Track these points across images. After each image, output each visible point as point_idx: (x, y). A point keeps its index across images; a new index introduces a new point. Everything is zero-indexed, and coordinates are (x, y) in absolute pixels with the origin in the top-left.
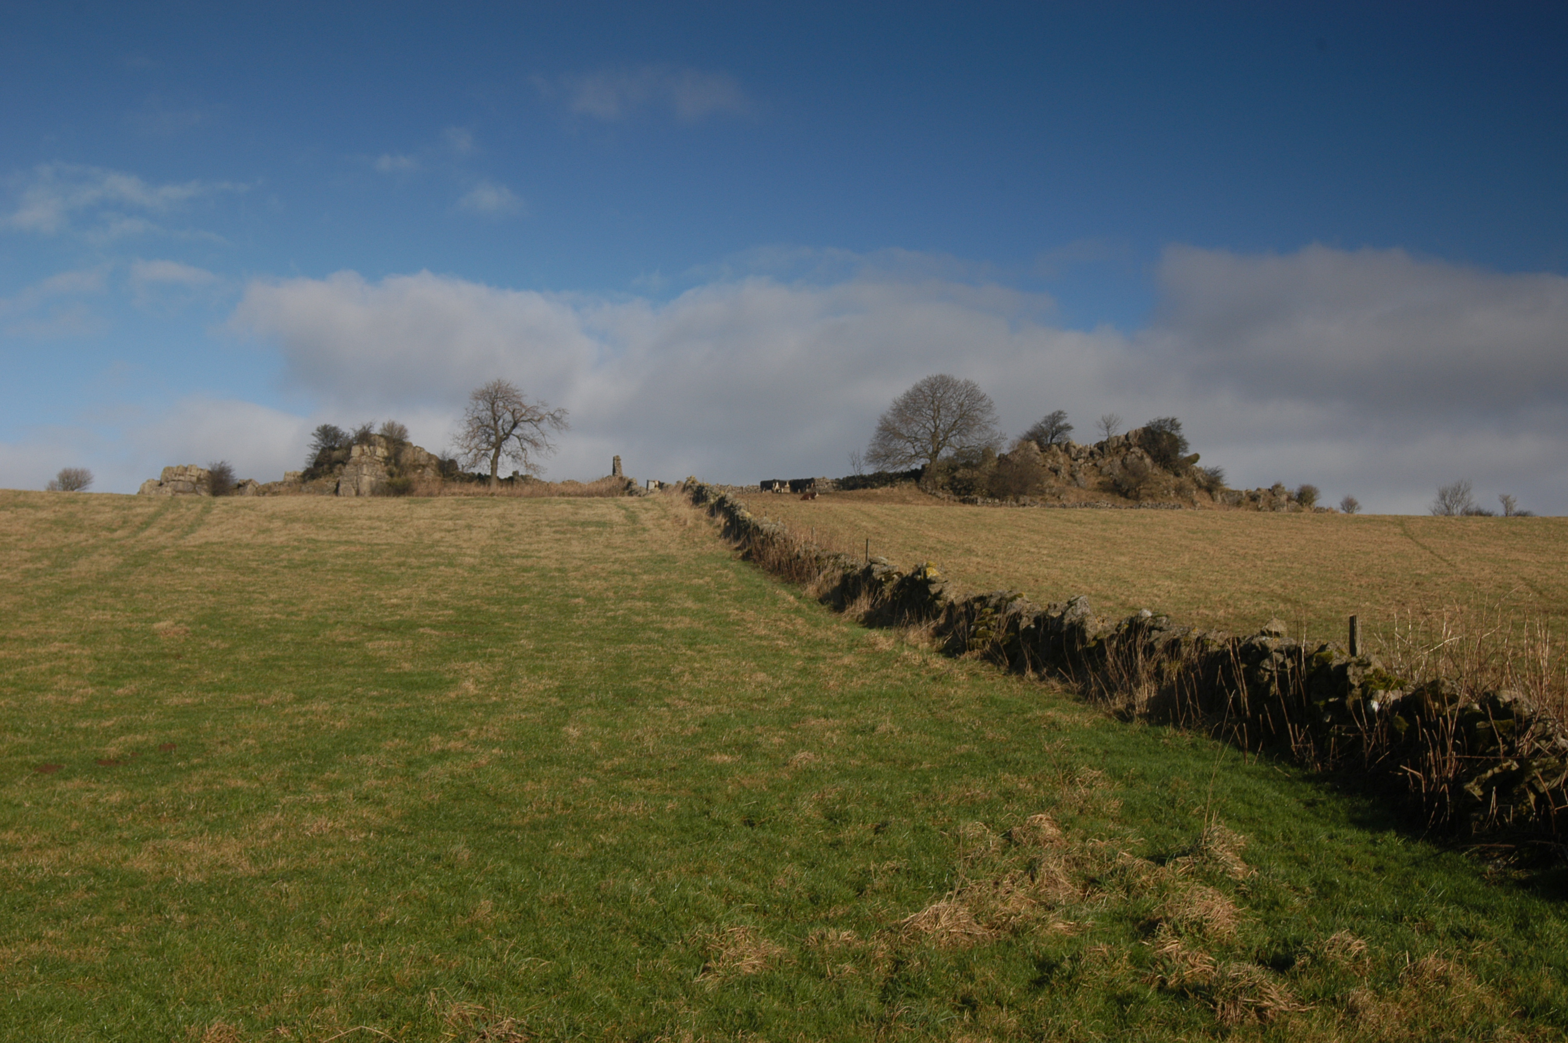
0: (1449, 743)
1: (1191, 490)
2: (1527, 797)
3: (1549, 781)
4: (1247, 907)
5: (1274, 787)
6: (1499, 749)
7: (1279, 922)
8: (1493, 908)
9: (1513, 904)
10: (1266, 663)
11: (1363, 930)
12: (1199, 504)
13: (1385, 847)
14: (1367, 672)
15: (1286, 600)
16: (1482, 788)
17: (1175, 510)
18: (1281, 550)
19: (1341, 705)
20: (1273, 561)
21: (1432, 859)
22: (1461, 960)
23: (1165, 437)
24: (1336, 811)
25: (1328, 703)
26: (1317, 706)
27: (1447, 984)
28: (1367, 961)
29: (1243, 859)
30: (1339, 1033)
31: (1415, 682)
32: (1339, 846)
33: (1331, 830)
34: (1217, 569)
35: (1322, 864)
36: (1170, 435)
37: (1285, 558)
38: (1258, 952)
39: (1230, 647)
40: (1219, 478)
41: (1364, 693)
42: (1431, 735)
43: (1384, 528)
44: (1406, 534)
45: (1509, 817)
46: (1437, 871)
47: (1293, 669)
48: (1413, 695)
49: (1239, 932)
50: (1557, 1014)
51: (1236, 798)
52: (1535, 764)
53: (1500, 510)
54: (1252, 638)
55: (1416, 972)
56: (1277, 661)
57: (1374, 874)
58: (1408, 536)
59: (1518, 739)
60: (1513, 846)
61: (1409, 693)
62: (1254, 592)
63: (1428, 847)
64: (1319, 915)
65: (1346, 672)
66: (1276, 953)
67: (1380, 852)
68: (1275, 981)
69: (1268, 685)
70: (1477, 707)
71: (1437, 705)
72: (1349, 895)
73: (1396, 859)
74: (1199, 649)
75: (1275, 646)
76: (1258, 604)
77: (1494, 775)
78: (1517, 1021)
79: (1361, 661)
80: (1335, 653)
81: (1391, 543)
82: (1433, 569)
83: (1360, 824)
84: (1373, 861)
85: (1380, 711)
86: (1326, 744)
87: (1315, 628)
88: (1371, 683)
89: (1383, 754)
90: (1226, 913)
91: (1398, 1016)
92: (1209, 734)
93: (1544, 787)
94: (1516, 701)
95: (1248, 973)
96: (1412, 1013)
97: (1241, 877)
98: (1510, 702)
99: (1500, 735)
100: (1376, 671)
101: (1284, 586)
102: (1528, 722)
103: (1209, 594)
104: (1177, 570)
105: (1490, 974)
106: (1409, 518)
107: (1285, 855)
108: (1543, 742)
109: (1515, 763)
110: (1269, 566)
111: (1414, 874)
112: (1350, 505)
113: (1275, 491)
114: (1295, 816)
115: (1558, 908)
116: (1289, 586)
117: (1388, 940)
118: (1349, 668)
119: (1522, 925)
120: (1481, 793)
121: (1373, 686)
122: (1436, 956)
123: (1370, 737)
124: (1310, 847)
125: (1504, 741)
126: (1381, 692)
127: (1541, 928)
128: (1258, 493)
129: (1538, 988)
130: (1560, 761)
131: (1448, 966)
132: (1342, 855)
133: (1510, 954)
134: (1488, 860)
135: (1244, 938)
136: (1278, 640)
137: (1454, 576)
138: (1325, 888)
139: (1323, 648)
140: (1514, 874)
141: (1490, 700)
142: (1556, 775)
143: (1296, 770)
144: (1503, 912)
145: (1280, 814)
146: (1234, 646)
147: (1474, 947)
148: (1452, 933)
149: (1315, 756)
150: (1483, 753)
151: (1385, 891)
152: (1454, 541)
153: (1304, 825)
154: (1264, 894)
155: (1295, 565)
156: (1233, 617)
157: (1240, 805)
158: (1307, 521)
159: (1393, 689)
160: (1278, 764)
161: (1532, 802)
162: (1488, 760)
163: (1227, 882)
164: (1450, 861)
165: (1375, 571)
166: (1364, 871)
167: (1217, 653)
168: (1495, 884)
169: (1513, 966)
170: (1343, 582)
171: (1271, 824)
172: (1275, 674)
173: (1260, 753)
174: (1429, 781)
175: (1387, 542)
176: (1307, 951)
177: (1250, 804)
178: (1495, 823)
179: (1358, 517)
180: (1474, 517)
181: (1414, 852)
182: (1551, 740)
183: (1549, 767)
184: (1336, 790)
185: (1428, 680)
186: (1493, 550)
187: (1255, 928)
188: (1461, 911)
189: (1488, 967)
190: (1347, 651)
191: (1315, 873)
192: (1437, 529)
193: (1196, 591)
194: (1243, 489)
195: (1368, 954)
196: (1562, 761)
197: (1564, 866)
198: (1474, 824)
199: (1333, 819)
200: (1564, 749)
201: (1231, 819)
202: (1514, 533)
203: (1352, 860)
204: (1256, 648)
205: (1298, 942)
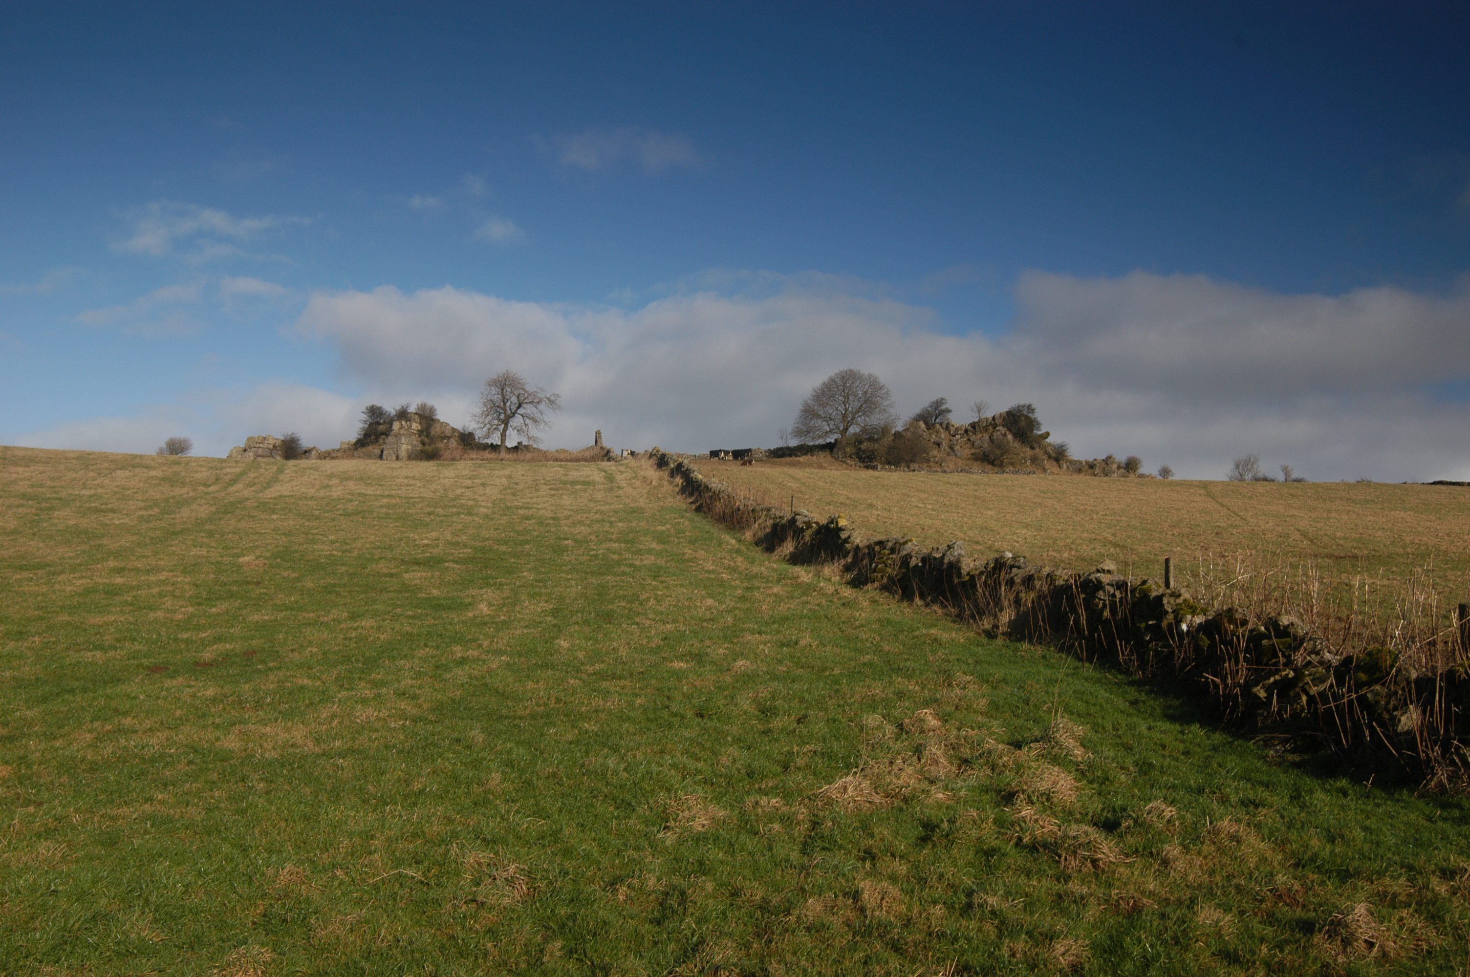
0: (1241, 656)
1: (1043, 460)
2: (1301, 698)
3: (1317, 686)
4: (1084, 782)
5: (1106, 690)
6: (1279, 662)
7: (1109, 793)
8: (1274, 783)
9: (1289, 781)
10: (1101, 594)
11: (1174, 800)
12: (1049, 471)
13: (1191, 736)
14: (1178, 601)
15: (1116, 545)
16: (1266, 691)
17: (1031, 476)
18: (1112, 506)
19: (1158, 626)
20: (1106, 515)
21: (1227, 746)
22: (1249, 823)
23: (1023, 418)
24: (1153, 708)
25: (1148, 625)
26: (1140, 627)
27: (1238, 842)
28: (1177, 824)
29: (1082, 745)
30: (1155, 879)
31: (1215, 609)
32: (1155, 735)
33: (1150, 723)
34: (1063, 521)
35: (1142, 749)
36: (1027, 417)
37: (1116, 513)
38: (1093, 817)
39: (1072, 581)
40: (1065, 451)
41: (1176, 618)
42: (1227, 649)
43: (1192, 490)
44: (1208, 494)
45: (1286, 714)
46: (1231, 754)
47: (1121, 599)
48: (1213, 619)
49: (1079, 801)
50: (1323, 865)
51: (1076, 698)
52: (1307, 673)
53: (1281, 477)
54: (1090, 575)
55: (1216, 832)
56: (1109, 592)
57: (1183, 757)
58: (1210, 496)
59: (1294, 654)
60: (1289, 736)
61: (1210, 618)
62: (1091, 539)
63: (1224, 736)
64: (1140, 788)
65: (1162, 601)
66: (1106, 817)
67: (1187, 740)
68: (1106, 839)
69: (1102, 610)
70: (1263, 628)
71: (1232, 627)
72: (1162, 773)
73: (1199, 745)
74: (1049, 583)
75: (1108, 581)
76: (1094, 548)
77: (1275, 681)
78: (1291, 870)
79: (1173, 593)
80: (1154, 587)
81: (1197, 502)
82: (1229, 522)
83: (1172, 718)
84: (1181, 747)
85: (1188, 631)
86: (1147, 657)
87: (1138, 567)
88: (1181, 609)
89: (1190, 664)
90: (1069, 787)
91: (1201, 866)
92: (1056, 649)
93: (1314, 690)
94: (1292, 624)
95: (1086, 832)
96: (1211, 864)
97: (1080, 759)
98: (1288, 625)
99: (1280, 650)
100: (1185, 600)
101: (1114, 535)
102: (1302, 641)
103: (1057, 540)
104: (1032, 521)
105: (1271, 834)
106: (1211, 482)
107: (1114, 742)
108: (1313, 656)
109: (1291, 672)
110: (1103, 519)
111: (1213, 757)
112: (1165, 472)
113: (1107, 461)
114: (1121, 712)
115: (1324, 784)
116: (1118, 535)
117: (1193, 808)
118: (1164, 598)
119: (1295, 797)
120: (1266, 695)
121: (1182, 612)
122: (1230, 820)
123: (1180, 652)
124: (1133, 736)
125: (1283, 655)
126: (1189, 617)
127: (1311, 799)
128: (1095, 462)
129: (1307, 845)
130: (1326, 670)
131: (1239, 828)
132: (1158, 742)
133: (1287, 819)
134: (1270, 747)
135: (1082, 806)
136: (1109, 576)
137: (1245, 528)
138: (1145, 768)
139: (1144, 582)
140: (1290, 757)
141: (1273, 624)
142: (1323, 681)
143: (1123, 677)
144: (1281, 787)
145: (1111, 710)
146: (1076, 581)
147: (1259, 813)
148: (1242, 803)
149: (1138, 665)
150: (1267, 664)
151: (1191, 770)
152: (1246, 501)
153: (1129, 719)
154: (1098, 772)
155: (1123, 518)
156: (1075, 558)
157: (1079, 703)
158: (1132, 484)
159: (1198, 614)
160: (1109, 671)
161: (1305, 702)
162: (1271, 669)
163: (1069, 763)
164: (1241, 747)
165: (1185, 523)
166: (1174, 754)
167: (1063, 585)
168: (1275, 765)
169: (1289, 828)
170: (1160, 532)
171: (1103, 718)
172: (1107, 602)
173: (1095, 663)
174: (1226, 686)
175: (1194, 501)
176: (1130, 815)
177: (1087, 703)
178: (1276, 718)
179: (1172, 481)
180: (1261, 482)
181: (1213, 740)
182: (1319, 654)
183: (1318, 675)
184: (1154, 692)
185: (1225, 608)
186: (1275, 508)
187: (1090, 798)
188: (1249, 786)
189: (1270, 829)
190: (1163, 585)
191: (1137, 756)
192: (1233, 491)
193: (1046, 538)
194: (1083, 459)
195: (1178, 819)
196: (1328, 671)
197: (1329, 752)
198: (1260, 719)
199: (1151, 715)
200: (1329, 661)
201: (1072, 714)
202: (1292, 495)
203: (1165, 746)
204: (1093, 582)
205: (1123, 809)
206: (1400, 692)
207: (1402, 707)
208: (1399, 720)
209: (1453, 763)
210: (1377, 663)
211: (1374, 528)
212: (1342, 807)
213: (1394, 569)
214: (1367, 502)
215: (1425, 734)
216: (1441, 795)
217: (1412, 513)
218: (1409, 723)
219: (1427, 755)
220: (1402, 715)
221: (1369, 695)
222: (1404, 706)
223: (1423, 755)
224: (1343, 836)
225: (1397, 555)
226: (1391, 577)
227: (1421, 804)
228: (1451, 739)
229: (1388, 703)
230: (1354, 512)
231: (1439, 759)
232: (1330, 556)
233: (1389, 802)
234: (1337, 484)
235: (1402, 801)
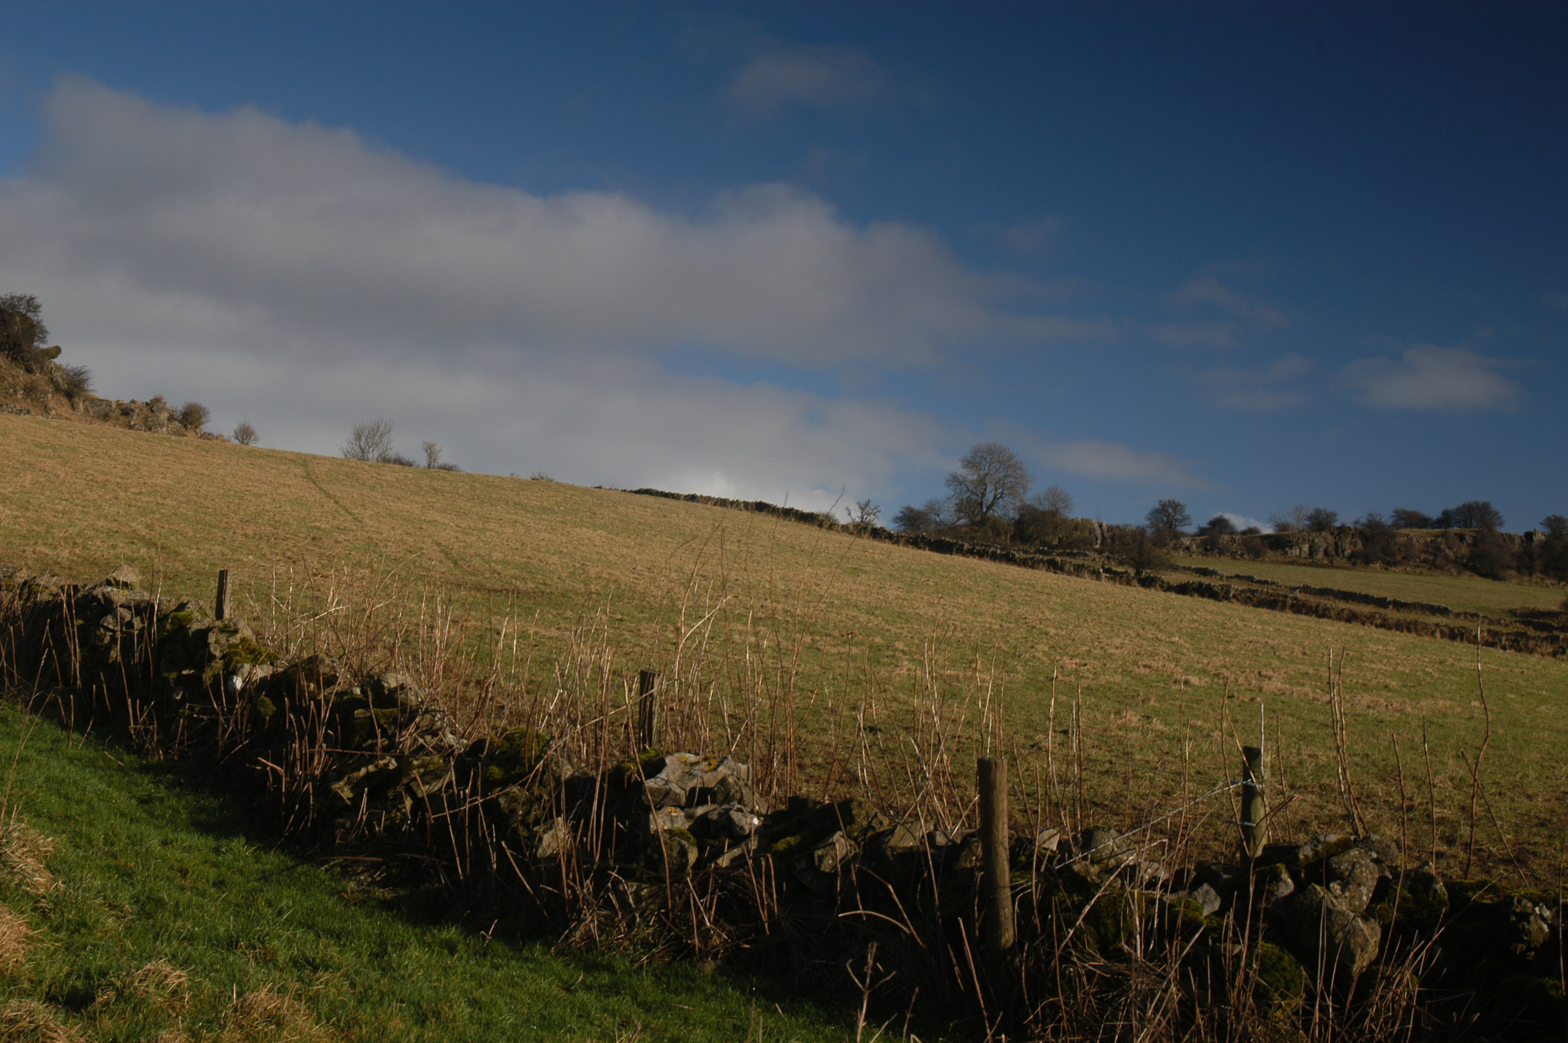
0: (321, 733)
1: (46, 393)
2: (403, 802)
3: (430, 784)
4: (45, 929)
5: (101, 778)
6: (377, 744)
7: (85, 948)
8: (349, 933)
9: (373, 929)
10: (109, 621)
11: (188, 959)
12: (54, 412)
13: (230, 856)
14: (233, 640)
15: (151, 544)
16: (352, 790)
17: (22, 416)
18: (153, 481)
19: (197, 679)
20: (140, 494)
21: (285, 873)
22: (300, 995)
23: (18, 319)
24: (176, 811)
25: (181, 677)
26: (168, 679)
27: (279, 1025)
28: (187, 996)
29: (48, 867)
31: (289, 657)
32: (174, 854)
33: (167, 833)
34: (67, 496)
35: (149, 876)
36: (25, 318)
37: (157, 491)
38: (50, 986)
39: (64, 597)
40: (84, 381)
41: (226, 666)
42: (299, 721)
43: (283, 467)
44: (308, 476)
45: (379, 825)
46: (289, 887)
47: (142, 630)
48: (285, 672)
49: (30, 960)
51: (50, 789)
52: (415, 763)
53: (422, 460)
54: (94, 588)
55: (244, 1010)
56: (122, 618)
57: (213, 890)
58: (311, 479)
59: (400, 733)
60: (381, 860)
61: (281, 670)
62: (110, 530)
63: (282, 858)
64: (137, 939)
65: (207, 638)
66: (74, 988)
67: (223, 863)
68: (65, 1023)
69: (109, 648)
70: (358, 691)
71: (312, 686)
72: (177, 915)
73: (241, 872)
74: (25, 596)
75: (122, 600)
76: (114, 547)
77: (368, 774)
79: (226, 626)
80: (196, 615)
81: (289, 486)
82: (336, 523)
83: (203, 828)
84: (213, 873)
85: (244, 689)
86: (174, 727)
87: (183, 582)
88: (236, 654)
89: (241, 742)
90: (14, 936)
92: (26, 707)
93: (423, 790)
94: (402, 687)
95: (30, 1013)
97: (42, 891)
98: (396, 688)
99: (380, 726)
100: (243, 640)
101: (149, 527)
102: (413, 713)
103: (52, 527)
104: (13, 493)
105: (333, 1011)
106: (315, 457)
107: (104, 863)
108: (428, 738)
109: (393, 761)
110: (135, 500)
111: (262, 890)
112: (245, 434)
113: (153, 405)
114: (123, 815)
115: (424, 934)
116: (157, 527)
117: (217, 971)
118: (211, 634)
119: (379, 955)
120: (351, 795)
121: (238, 658)
122: (270, 990)
123: (227, 721)
124: (137, 854)
125: (384, 734)
126: (247, 667)
127: (400, 957)
128: (132, 406)
129: (385, 1029)
130: (444, 761)
131: (283, 1003)
132: (176, 865)
133: (360, 988)
134: (351, 876)
135: (35, 968)
136: (126, 592)
137: (359, 533)
138: (149, 906)
139: (182, 607)
140: (379, 893)
141: (374, 684)
142: (438, 777)
143: (132, 758)
144: (360, 938)
145: (105, 812)
146: (69, 596)
147: (317, 980)
148: (295, 963)
149: (158, 740)
150: (358, 748)
151: (223, 910)
152: (364, 492)
153: (133, 827)
154: (70, 912)
155: (168, 501)
156: (80, 560)
157: (54, 798)
158: (190, 448)
159: (262, 663)
160: (111, 748)
161: (408, 808)
162: (363, 755)
163: (23, 896)
164: (306, 876)
165: (266, 518)
166: (200, 885)
167: (48, 602)
168: (355, 904)
169: (360, 1002)
170: (225, 528)
171: (91, 824)
172: (119, 635)
173: (89, 734)
174: (292, 777)
175: (284, 485)
176: (113, 984)
177: (67, 798)
178: (363, 831)
179: (253, 450)
180: (392, 465)
181: (265, 864)
182: (437, 735)
183: (431, 767)
184: (180, 784)
185: (305, 655)
186: (408, 507)
187: (50, 957)
188: (311, 936)
189: (331, 1003)
190: (212, 614)
191: (139, 887)
192: (347, 475)
193: (36, 523)
194: (113, 398)
195: (189, 989)
196: (447, 762)
197: (436, 885)
198: (339, 832)
199: (172, 821)
200: (451, 747)
201: (39, 816)
202: (435, 490)
203: (187, 872)
204: (99, 601)
205: (103, 973)
206: (546, 797)
207: (546, 820)
208: (541, 840)
209: (608, 904)
210: (518, 753)
211: (548, 551)
212: (446, 970)
213: (569, 613)
214: (544, 510)
215: (574, 861)
216: (587, 952)
217: (604, 533)
218: (554, 845)
219: (574, 892)
220: (545, 832)
221: (502, 801)
222: (548, 820)
223: (567, 892)
224: (439, 1013)
225: (577, 594)
226: (562, 625)
227: (558, 966)
228: (609, 869)
229: (527, 813)
230: (522, 524)
231: (590, 898)
232: (478, 588)
233: (513, 963)
234: (503, 479)
235: (533, 960)
